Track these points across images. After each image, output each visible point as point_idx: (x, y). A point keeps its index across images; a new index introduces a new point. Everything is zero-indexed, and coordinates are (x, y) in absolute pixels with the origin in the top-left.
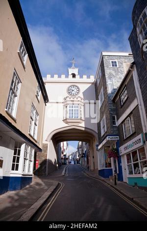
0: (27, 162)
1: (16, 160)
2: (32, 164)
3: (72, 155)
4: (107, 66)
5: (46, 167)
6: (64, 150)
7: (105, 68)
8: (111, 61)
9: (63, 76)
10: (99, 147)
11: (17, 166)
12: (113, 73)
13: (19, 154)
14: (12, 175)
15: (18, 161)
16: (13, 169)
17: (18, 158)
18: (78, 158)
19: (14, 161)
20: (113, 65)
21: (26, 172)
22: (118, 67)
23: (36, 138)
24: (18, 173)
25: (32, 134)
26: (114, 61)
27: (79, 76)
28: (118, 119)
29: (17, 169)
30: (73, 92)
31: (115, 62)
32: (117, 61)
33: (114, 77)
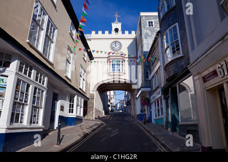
0: (79, 107)
1: (71, 106)
2: (82, 109)
3: (120, 103)
4: (144, 27)
5: (93, 113)
6: (111, 98)
7: (142, 28)
8: (148, 21)
9: (107, 32)
10: (137, 96)
11: (72, 110)
12: (149, 32)
13: (73, 102)
14: (69, 116)
15: (73, 107)
16: (70, 112)
17: (73, 105)
18: (125, 106)
19: (70, 107)
20: (149, 26)
21: (78, 115)
22: (154, 27)
23: (84, 90)
24: (73, 115)
25: (82, 88)
26: (150, 21)
27: (121, 32)
28: (150, 74)
29: (72, 112)
30: (116, 48)
31: (152, 22)
32: (153, 21)
33: (150, 36)
